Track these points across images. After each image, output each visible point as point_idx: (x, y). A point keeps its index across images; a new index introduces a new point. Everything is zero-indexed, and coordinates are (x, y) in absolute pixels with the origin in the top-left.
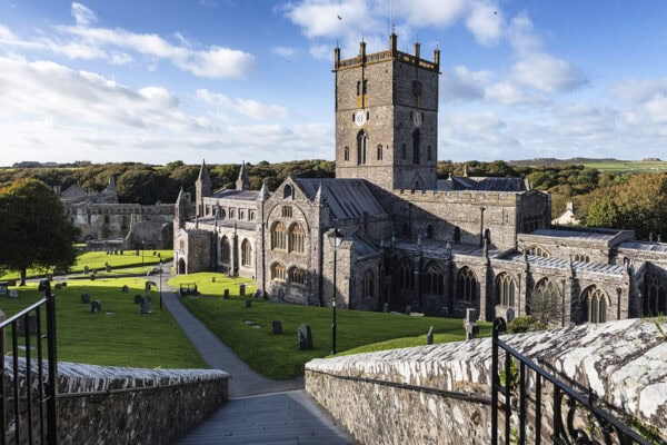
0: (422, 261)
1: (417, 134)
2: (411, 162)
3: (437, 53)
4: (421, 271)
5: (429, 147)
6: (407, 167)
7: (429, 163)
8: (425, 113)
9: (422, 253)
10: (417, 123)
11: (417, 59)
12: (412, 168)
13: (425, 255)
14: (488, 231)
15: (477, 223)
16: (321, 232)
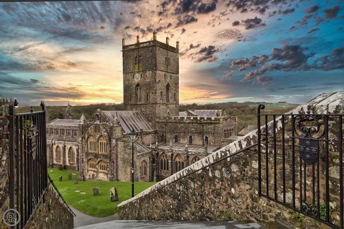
0: (172, 155)
1: (168, 86)
2: (165, 101)
3: (178, 42)
4: (172, 160)
5: (175, 93)
6: (163, 104)
7: (175, 102)
8: (172, 75)
9: (172, 151)
10: (168, 80)
11: (167, 45)
12: (166, 105)
13: (174, 151)
14: (206, 137)
15: (201, 133)
16: (117, 140)
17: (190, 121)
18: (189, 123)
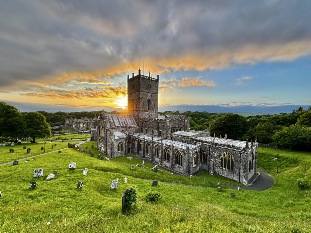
0: (138, 140)
1: (149, 101)
2: (147, 109)
3: (158, 76)
4: (138, 143)
5: (154, 105)
6: (145, 111)
7: (155, 110)
8: (153, 94)
9: (138, 138)
10: (149, 97)
11: (149, 77)
12: (147, 111)
13: (139, 138)
14: (160, 131)
15: (158, 128)
16: (107, 130)
17: (152, 121)
18: (152, 122)
